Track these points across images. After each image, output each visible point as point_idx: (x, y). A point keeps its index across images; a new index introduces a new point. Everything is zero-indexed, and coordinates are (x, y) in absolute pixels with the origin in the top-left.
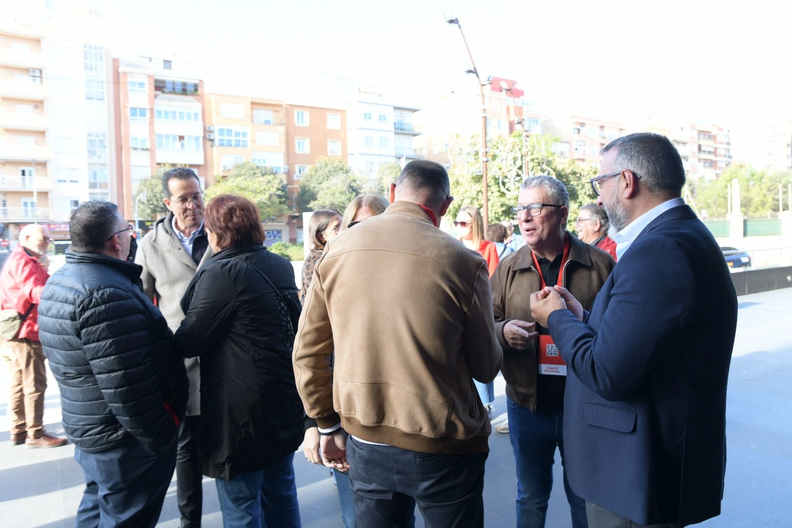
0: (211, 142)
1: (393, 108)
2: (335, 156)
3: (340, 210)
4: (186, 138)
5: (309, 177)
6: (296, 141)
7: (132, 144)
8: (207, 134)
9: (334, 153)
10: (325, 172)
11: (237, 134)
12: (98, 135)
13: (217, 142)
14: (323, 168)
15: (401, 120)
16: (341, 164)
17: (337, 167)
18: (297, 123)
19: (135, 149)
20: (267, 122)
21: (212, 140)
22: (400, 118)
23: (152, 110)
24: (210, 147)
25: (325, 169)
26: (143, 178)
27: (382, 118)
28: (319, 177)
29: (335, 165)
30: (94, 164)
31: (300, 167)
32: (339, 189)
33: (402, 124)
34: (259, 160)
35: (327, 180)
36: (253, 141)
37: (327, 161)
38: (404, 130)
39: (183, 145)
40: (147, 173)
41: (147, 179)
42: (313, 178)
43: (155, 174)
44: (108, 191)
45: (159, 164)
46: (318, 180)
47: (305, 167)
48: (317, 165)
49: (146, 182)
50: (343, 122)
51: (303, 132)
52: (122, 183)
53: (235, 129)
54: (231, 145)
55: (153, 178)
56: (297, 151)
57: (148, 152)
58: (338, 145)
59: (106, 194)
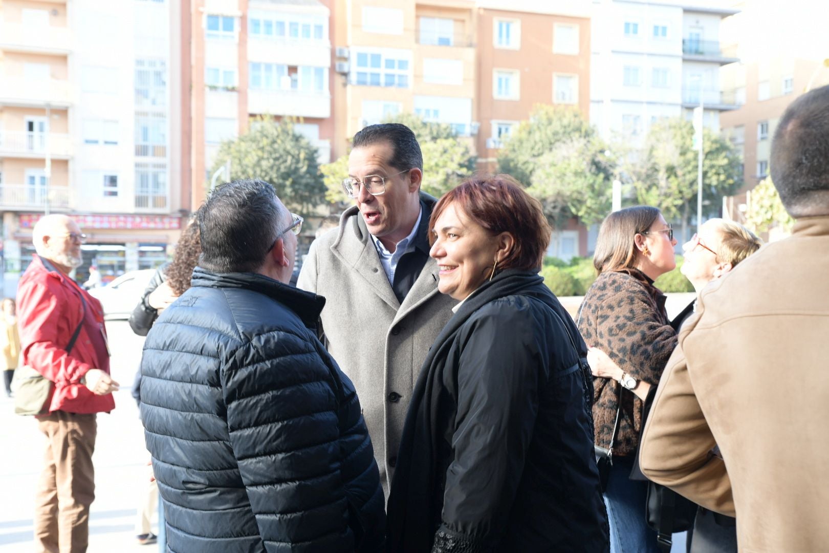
0: (343, 78)
1: (681, 11)
2: (567, 106)
3: (574, 206)
4: (300, 70)
5: (517, 144)
6: (496, 76)
7: (209, 80)
8: (337, 63)
9: (563, 98)
10: (546, 134)
11: (390, 64)
12: (152, 64)
13: (353, 77)
14: (542, 127)
15: (698, 35)
16: (577, 120)
17: (569, 126)
18: (498, 43)
19: (213, 88)
20: (444, 42)
21: (345, 74)
22: (695, 31)
23: (243, 19)
25: (546, 129)
26: (226, 140)
27: (659, 31)
28: (536, 143)
29: (565, 122)
30: (145, 114)
31: (499, 124)
32: (573, 167)
33: (698, 41)
34: (428, 111)
35: (551, 150)
36: (418, 76)
37: (551, 114)
38: (702, 53)
39: (294, 82)
40: (231, 131)
41: (233, 142)
42: (525, 145)
43: (246, 133)
44: (165, 160)
45: (252, 115)
46: (533, 149)
47: (510, 125)
48: (532, 121)
49: (229, 147)
50: (584, 39)
51: (508, 59)
52: (190, 147)
53: (387, 53)
54: (378, 84)
55: (242, 140)
56: (496, 95)
57: (235, 94)
58: (573, 84)
59: (163, 166)
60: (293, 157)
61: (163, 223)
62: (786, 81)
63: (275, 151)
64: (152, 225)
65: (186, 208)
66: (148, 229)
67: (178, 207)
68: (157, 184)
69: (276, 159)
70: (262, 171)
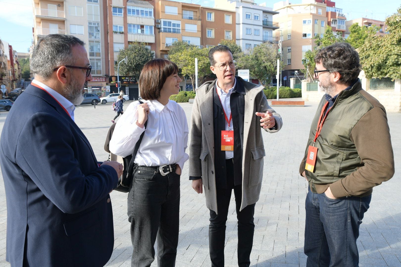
0: (159, 30)
1: (262, 12)
2: (230, 40)
4: (145, 27)
6: (207, 30)
7: (114, 29)
8: (157, 25)
9: (228, 38)
11: (174, 25)
12: (94, 24)
13: (162, 29)
16: (235, 45)
17: (233, 46)
18: (208, 19)
19: (116, 32)
20: (190, 18)
21: (159, 29)
22: (266, 18)
23: (125, 8)
24: (158, 32)
26: (120, 50)
27: (256, 18)
30: (93, 42)
31: (208, 46)
33: (266, 21)
34: (186, 41)
36: (183, 30)
38: (268, 25)
39: (142, 31)
40: (122, 47)
41: (124, 51)
43: (128, 47)
44: (101, 58)
45: (129, 42)
49: (123, 53)
50: (234, 19)
51: (211, 25)
52: (108, 53)
53: (173, 22)
54: (170, 32)
55: (127, 50)
56: (207, 36)
57: (123, 35)
58: (231, 34)
59: (100, 60)
60: (146, 55)
61: (100, 80)
62: (289, 36)
63: (140, 54)
64: (96, 80)
65: (108, 74)
66: (95, 82)
67: (105, 74)
68: (97, 66)
69: (140, 56)
70: (136, 60)
